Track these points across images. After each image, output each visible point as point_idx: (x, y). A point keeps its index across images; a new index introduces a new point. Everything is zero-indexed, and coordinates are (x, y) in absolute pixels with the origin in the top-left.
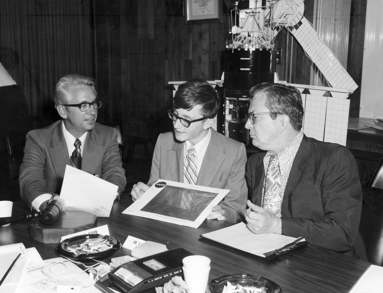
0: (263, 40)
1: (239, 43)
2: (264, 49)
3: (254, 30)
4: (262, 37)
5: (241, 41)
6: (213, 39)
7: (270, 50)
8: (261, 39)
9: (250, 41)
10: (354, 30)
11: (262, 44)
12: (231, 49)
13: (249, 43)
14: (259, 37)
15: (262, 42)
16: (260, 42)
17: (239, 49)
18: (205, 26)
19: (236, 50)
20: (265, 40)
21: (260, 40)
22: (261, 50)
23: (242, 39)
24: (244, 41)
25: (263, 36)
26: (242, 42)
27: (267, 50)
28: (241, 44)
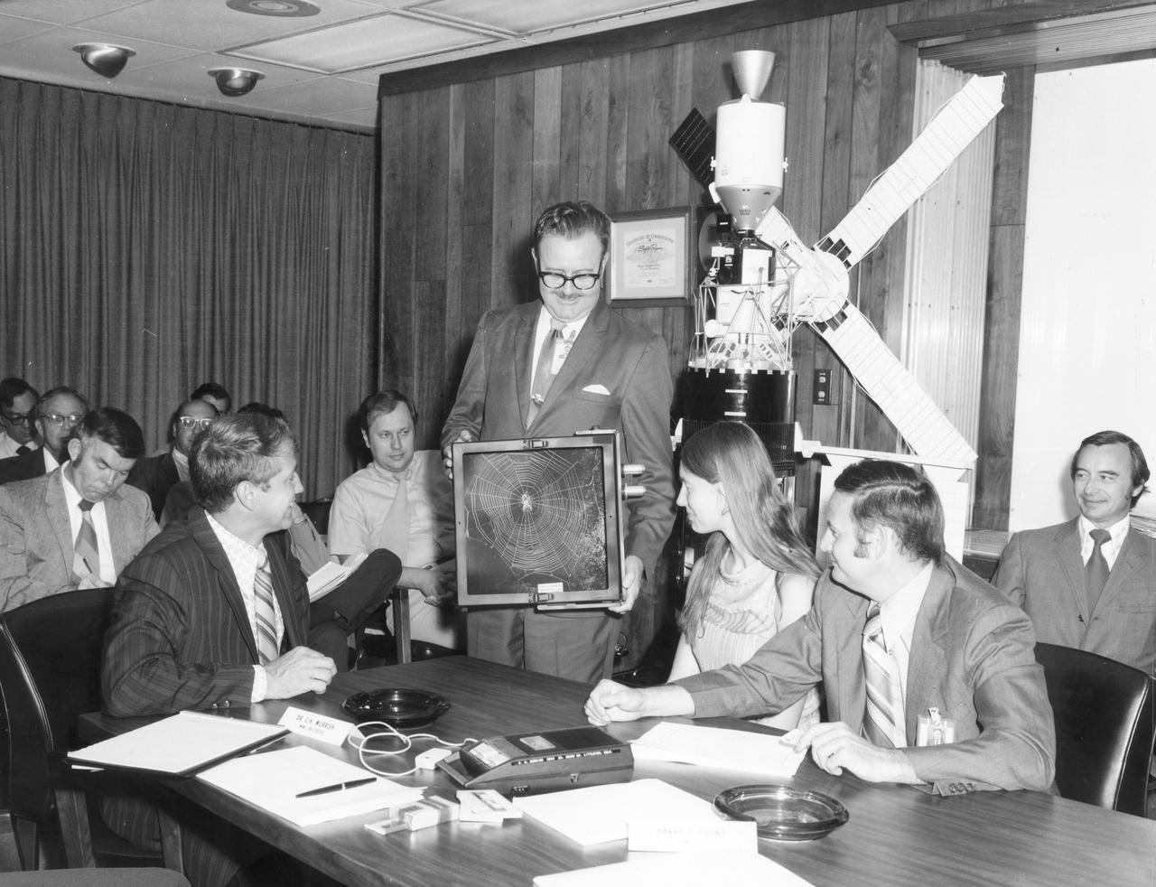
0: (772, 352)
1: (721, 357)
2: (776, 373)
3: (756, 331)
4: (770, 345)
5: (725, 352)
6: (672, 342)
7: (787, 373)
8: (768, 349)
9: (746, 354)
10: (995, 330)
11: (770, 360)
12: (702, 371)
13: (742, 356)
14: (762, 345)
15: (771, 356)
16: (766, 357)
17: (722, 371)
18: (653, 314)
19: (715, 372)
20: (776, 351)
21: (766, 351)
22: (770, 372)
23: (727, 348)
24: (732, 352)
25: (771, 342)
26: (728, 354)
27: (783, 373)
28: (726, 359)
